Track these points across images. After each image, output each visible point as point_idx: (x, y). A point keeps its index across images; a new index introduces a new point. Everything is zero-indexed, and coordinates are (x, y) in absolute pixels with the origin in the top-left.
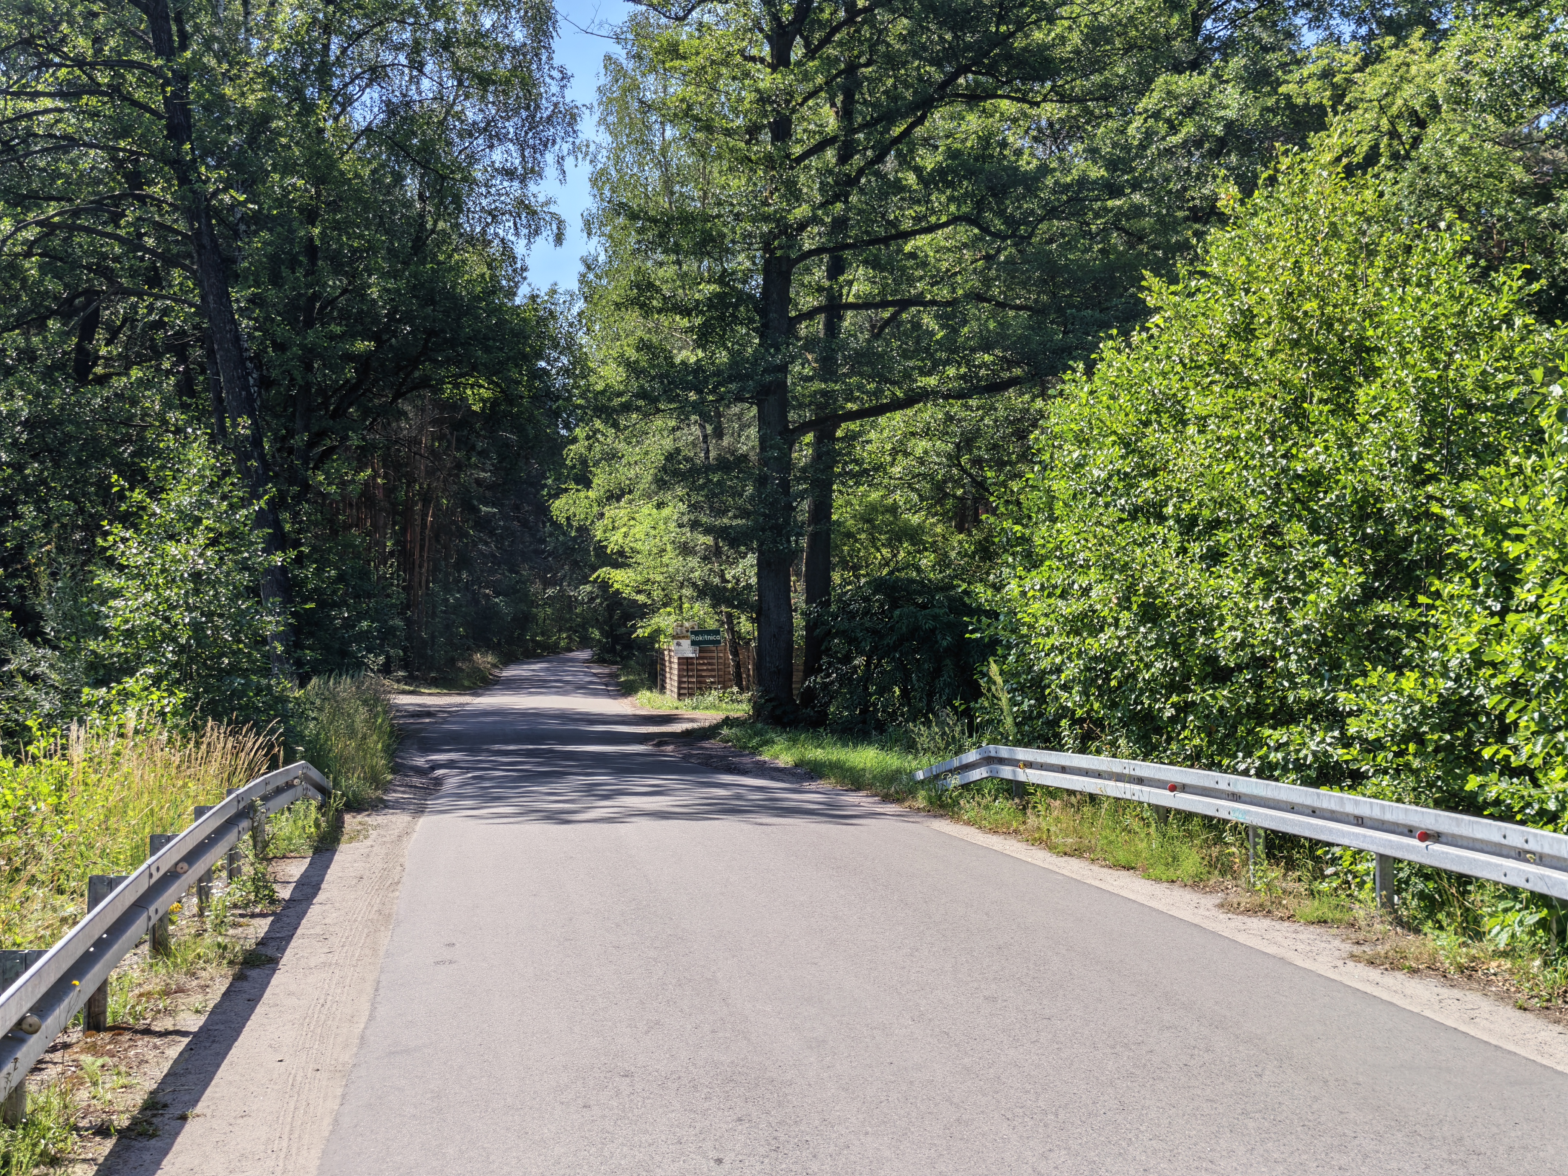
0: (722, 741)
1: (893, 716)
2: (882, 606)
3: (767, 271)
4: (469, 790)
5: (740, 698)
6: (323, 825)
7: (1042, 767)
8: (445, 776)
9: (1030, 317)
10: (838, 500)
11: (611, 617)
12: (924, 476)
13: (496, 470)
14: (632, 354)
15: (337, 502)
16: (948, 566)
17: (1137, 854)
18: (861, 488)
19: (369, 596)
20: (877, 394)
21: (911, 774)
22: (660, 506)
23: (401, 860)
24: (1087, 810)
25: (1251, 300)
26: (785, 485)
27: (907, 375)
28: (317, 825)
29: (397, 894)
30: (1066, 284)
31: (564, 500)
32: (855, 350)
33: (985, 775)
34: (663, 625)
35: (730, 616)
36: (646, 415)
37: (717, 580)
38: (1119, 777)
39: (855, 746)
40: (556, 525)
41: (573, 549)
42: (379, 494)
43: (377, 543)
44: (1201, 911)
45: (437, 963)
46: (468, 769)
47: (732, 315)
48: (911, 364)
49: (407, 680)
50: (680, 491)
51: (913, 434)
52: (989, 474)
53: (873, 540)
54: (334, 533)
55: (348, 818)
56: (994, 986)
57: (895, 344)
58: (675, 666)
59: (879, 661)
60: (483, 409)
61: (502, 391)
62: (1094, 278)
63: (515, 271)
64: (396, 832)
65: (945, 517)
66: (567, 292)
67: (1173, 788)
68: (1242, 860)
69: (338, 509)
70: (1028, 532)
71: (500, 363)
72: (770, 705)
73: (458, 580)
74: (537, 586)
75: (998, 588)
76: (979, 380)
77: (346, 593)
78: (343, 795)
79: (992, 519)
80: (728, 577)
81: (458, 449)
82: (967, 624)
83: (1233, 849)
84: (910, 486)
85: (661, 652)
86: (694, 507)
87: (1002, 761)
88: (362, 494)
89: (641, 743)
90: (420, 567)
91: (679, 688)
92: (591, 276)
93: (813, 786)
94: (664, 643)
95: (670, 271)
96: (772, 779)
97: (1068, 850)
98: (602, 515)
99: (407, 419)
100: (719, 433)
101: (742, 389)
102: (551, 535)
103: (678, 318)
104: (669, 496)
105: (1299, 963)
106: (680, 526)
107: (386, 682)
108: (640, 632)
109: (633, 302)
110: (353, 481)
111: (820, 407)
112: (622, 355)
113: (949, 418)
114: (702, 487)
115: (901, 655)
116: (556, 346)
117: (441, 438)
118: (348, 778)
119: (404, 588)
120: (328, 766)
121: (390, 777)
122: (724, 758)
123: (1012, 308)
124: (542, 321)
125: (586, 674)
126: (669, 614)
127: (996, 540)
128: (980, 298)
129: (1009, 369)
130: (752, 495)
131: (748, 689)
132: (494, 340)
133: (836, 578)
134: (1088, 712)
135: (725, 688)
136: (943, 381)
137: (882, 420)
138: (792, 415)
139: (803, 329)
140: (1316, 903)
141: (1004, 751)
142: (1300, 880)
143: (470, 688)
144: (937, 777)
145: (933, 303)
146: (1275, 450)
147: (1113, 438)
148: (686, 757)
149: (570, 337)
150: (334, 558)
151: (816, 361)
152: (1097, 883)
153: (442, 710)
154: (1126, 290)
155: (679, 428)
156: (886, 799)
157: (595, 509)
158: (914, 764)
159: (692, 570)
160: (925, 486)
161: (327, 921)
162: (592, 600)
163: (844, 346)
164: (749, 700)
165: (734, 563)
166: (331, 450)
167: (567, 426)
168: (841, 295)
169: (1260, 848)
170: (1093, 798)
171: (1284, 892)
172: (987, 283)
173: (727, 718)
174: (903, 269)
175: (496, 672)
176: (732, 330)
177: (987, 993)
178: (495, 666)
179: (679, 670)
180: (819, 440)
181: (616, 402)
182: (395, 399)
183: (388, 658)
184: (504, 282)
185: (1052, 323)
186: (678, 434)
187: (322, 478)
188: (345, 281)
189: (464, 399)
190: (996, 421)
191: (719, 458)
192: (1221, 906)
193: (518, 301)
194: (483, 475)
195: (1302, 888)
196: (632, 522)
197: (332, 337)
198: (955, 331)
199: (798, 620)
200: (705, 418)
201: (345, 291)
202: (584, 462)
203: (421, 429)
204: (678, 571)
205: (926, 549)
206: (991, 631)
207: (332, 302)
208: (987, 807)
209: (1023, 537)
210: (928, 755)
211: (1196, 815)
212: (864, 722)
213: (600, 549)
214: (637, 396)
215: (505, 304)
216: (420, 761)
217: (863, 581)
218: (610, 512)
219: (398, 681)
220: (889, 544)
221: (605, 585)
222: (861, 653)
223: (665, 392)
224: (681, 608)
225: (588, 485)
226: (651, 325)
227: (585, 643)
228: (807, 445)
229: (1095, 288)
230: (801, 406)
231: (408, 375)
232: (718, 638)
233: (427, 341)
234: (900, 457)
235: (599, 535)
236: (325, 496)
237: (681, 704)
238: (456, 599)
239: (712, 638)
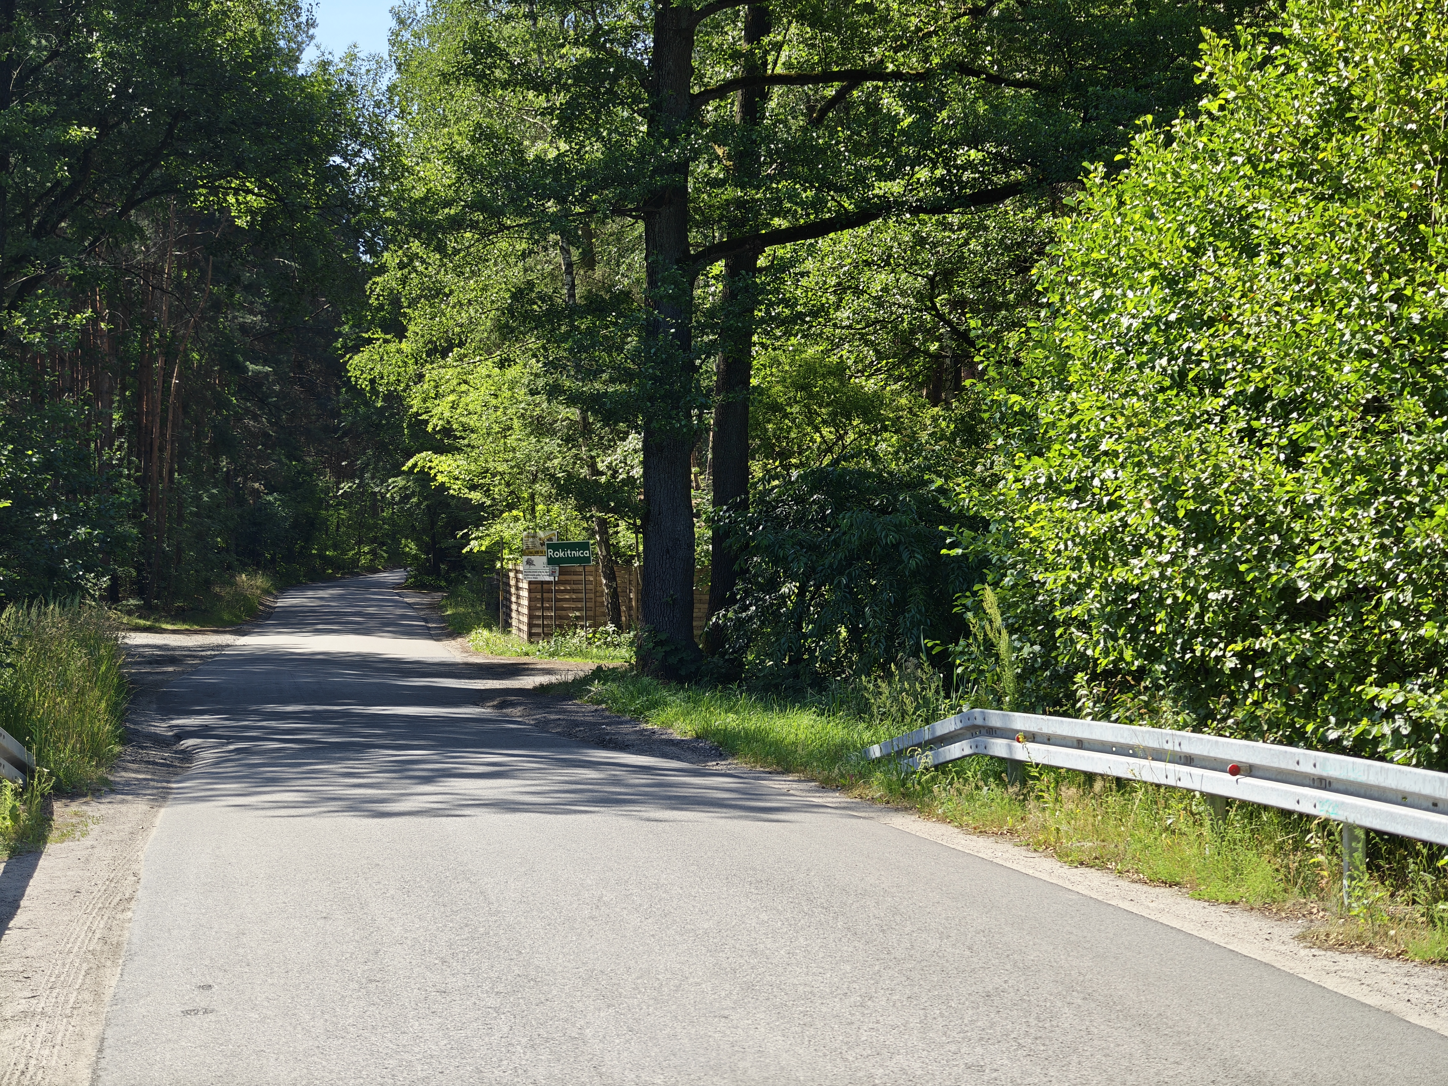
0: (592, 701)
1: (837, 667)
2: (822, 508)
3: (659, 29)
4: (228, 768)
5: (617, 640)
6: (24, 816)
7: (1049, 740)
8: (196, 747)
9: (1036, 97)
10: (759, 357)
11: (433, 524)
12: (883, 323)
13: (269, 313)
14: (464, 146)
15: (43, 357)
16: (918, 453)
17: (1184, 863)
18: (793, 340)
19: (88, 491)
20: (817, 204)
21: (863, 750)
22: (503, 364)
23: (135, 867)
24: (1114, 800)
25: (1351, 73)
26: (685, 336)
27: (860, 179)
28: (14, 816)
29: (129, 914)
30: (1087, 51)
31: (366, 355)
32: (785, 142)
33: (968, 751)
34: (507, 535)
35: (603, 524)
36: (485, 234)
37: (585, 472)
38: (1158, 755)
39: (783, 709)
40: (355, 391)
41: (379, 426)
42: (103, 345)
43: (99, 416)
44: (1275, 945)
45: (186, 1013)
46: (230, 739)
47: (610, 91)
48: (865, 162)
49: (145, 611)
50: (532, 342)
51: (867, 263)
52: (973, 323)
53: (810, 416)
54: (38, 401)
55: (57, 806)
56: (979, 1050)
57: (842, 134)
58: (525, 593)
59: (818, 588)
60: (251, 224)
61: (279, 199)
62: (1128, 43)
63: (298, 26)
64: (127, 827)
65: (914, 383)
66: (371, 58)
67: (1235, 770)
68: (1332, 874)
69: (43, 366)
70: (1029, 405)
71: (277, 158)
72: (661, 651)
73: (216, 469)
74: (327, 479)
75: (990, 483)
76: (963, 186)
77: (55, 486)
78: (51, 774)
79: (980, 387)
80: (601, 466)
81: (216, 282)
82: (944, 536)
83: (1320, 858)
84: (863, 337)
85: (504, 574)
86: (552, 366)
87: (993, 732)
88: (80, 344)
89: (476, 704)
90: (161, 450)
91: (530, 625)
92: (407, 35)
93: (722, 766)
94: (508, 561)
95: (519, 28)
96: (664, 755)
97: (1085, 858)
98: (421, 377)
99: (143, 238)
100: (589, 261)
101: (623, 197)
102: (347, 405)
103: (531, 95)
104: (517, 348)
105: (1414, 1019)
106: (533, 393)
107: (112, 614)
108: (474, 545)
109: (468, 72)
110: (65, 327)
111: (735, 224)
112: (451, 148)
113: (920, 241)
114: (565, 337)
115: (850, 579)
116: (356, 135)
117: (190, 266)
118: (58, 750)
119: (136, 480)
120: (30, 733)
121: (117, 749)
122: (593, 726)
123: (1010, 84)
124: (337, 99)
125: (397, 604)
126: (516, 519)
127: (986, 416)
128: (966, 69)
129: (1004, 171)
130: (636, 349)
131: (629, 628)
132: (269, 126)
133: (756, 469)
134: (1115, 662)
135: (596, 625)
136: (910, 188)
137: (823, 243)
138: (694, 236)
139: (710, 111)
140: (1438, 935)
141: (995, 718)
142: (1414, 902)
143: (231, 624)
144: (900, 753)
145: (897, 75)
146: (1381, 291)
147: (1152, 272)
148: (542, 725)
149: (377, 122)
150: (38, 436)
151: (729, 158)
152: (1126, 905)
153: (191, 653)
154: (1174, 59)
155: (531, 252)
156: (827, 785)
157: (412, 368)
158: (867, 736)
159: (549, 457)
160: (884, 339)
161: (29, 952)
162: (405, 498)
163: (770, 137)
164: (631, 644)
165: (608, 447)
166: (35, 282)
167: (371, 250)
168: (765, 64)
169: (1359, 855)
170: (1121, 784)
171: (1392, 918)
172: (975, 48)
173: (599, 668)
174: (854, 27)
175: (269, 600)
176: (609, 113)
177: (969, 1060)
178: (267, 592)
179: (530, 599)
180: (732, 271)
181: (443, 213)
182: (125, 211)
183: (114, 579)
184: (282, 43)
185: (1067, 106)
186: (530, 261)
187: (20, 321)
188: (54, 40)
189: (225, 210)
190: (986, 245)
191: (589, 297)
192: (1302, 938)
193: (301, 70)
194: (249, 319)
195: (1417, 912)
196: (464, 387)
197: (35, 120)
198: (928, 116)
199: (702, 530)
200: (569, 238)
201: (54, 54)
202: (395, 301)
203: (163, 253)
204: (529, 458)
205: (885, 429)
206: (979, 546)
207: (36, 70)
208: (971, 798)
209: (1022, 411)
210: (887, 722)
211: (1266, 808)
212: (796, 676)
213: (418, 425)
214: (473, 206)
215: (282, 74)
216: (161, 727)
217: (795, 474)
218: (431, 372)
219: (129, 613)
220: (832, 421)
221: (424, 477)
222: (793, 578)
223: (512, 200)
224: (533, 510)
225: (401, 333)
226: (492, 105)
227: (396, 560)
228: (716, 278)
229: (1127, 57)
230: (707, 222)
231: (144, 175)
232: (586, 553)
233: (171, 126)
234: (849, 296)
235: (416, 404)
236: (27, 347)
237: (532, 648)
238: (212, 496)
239: (577, 554)
